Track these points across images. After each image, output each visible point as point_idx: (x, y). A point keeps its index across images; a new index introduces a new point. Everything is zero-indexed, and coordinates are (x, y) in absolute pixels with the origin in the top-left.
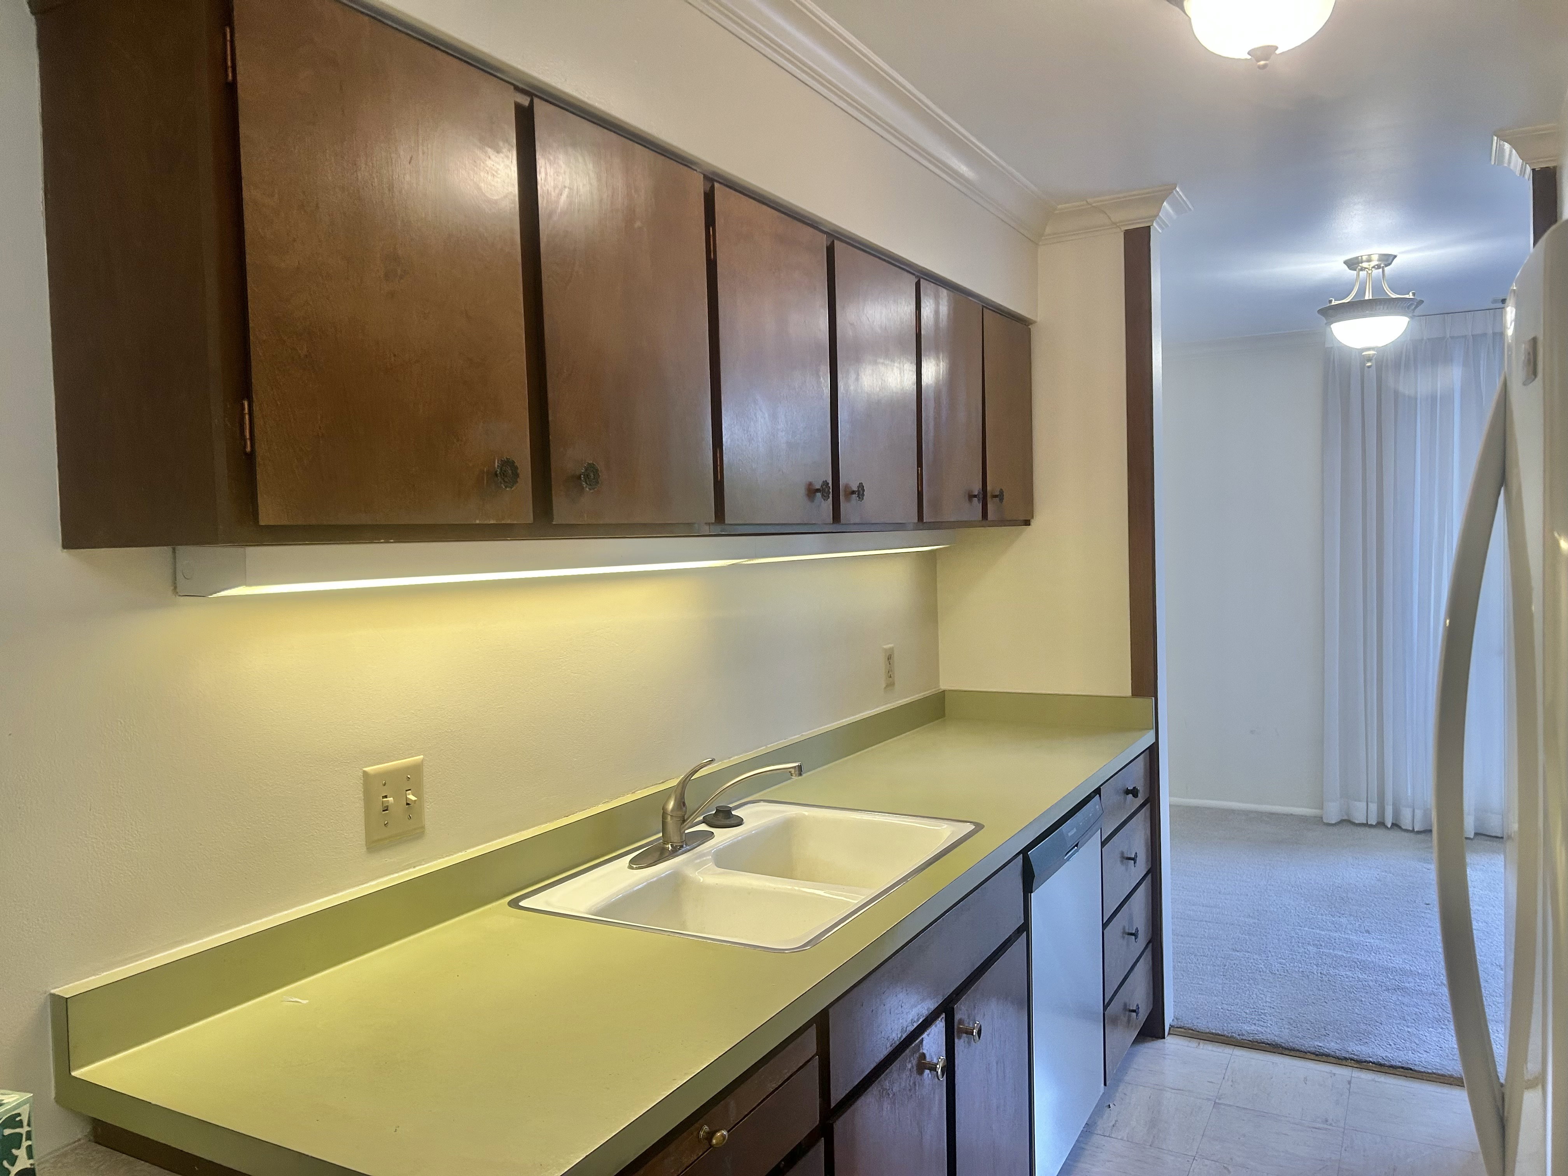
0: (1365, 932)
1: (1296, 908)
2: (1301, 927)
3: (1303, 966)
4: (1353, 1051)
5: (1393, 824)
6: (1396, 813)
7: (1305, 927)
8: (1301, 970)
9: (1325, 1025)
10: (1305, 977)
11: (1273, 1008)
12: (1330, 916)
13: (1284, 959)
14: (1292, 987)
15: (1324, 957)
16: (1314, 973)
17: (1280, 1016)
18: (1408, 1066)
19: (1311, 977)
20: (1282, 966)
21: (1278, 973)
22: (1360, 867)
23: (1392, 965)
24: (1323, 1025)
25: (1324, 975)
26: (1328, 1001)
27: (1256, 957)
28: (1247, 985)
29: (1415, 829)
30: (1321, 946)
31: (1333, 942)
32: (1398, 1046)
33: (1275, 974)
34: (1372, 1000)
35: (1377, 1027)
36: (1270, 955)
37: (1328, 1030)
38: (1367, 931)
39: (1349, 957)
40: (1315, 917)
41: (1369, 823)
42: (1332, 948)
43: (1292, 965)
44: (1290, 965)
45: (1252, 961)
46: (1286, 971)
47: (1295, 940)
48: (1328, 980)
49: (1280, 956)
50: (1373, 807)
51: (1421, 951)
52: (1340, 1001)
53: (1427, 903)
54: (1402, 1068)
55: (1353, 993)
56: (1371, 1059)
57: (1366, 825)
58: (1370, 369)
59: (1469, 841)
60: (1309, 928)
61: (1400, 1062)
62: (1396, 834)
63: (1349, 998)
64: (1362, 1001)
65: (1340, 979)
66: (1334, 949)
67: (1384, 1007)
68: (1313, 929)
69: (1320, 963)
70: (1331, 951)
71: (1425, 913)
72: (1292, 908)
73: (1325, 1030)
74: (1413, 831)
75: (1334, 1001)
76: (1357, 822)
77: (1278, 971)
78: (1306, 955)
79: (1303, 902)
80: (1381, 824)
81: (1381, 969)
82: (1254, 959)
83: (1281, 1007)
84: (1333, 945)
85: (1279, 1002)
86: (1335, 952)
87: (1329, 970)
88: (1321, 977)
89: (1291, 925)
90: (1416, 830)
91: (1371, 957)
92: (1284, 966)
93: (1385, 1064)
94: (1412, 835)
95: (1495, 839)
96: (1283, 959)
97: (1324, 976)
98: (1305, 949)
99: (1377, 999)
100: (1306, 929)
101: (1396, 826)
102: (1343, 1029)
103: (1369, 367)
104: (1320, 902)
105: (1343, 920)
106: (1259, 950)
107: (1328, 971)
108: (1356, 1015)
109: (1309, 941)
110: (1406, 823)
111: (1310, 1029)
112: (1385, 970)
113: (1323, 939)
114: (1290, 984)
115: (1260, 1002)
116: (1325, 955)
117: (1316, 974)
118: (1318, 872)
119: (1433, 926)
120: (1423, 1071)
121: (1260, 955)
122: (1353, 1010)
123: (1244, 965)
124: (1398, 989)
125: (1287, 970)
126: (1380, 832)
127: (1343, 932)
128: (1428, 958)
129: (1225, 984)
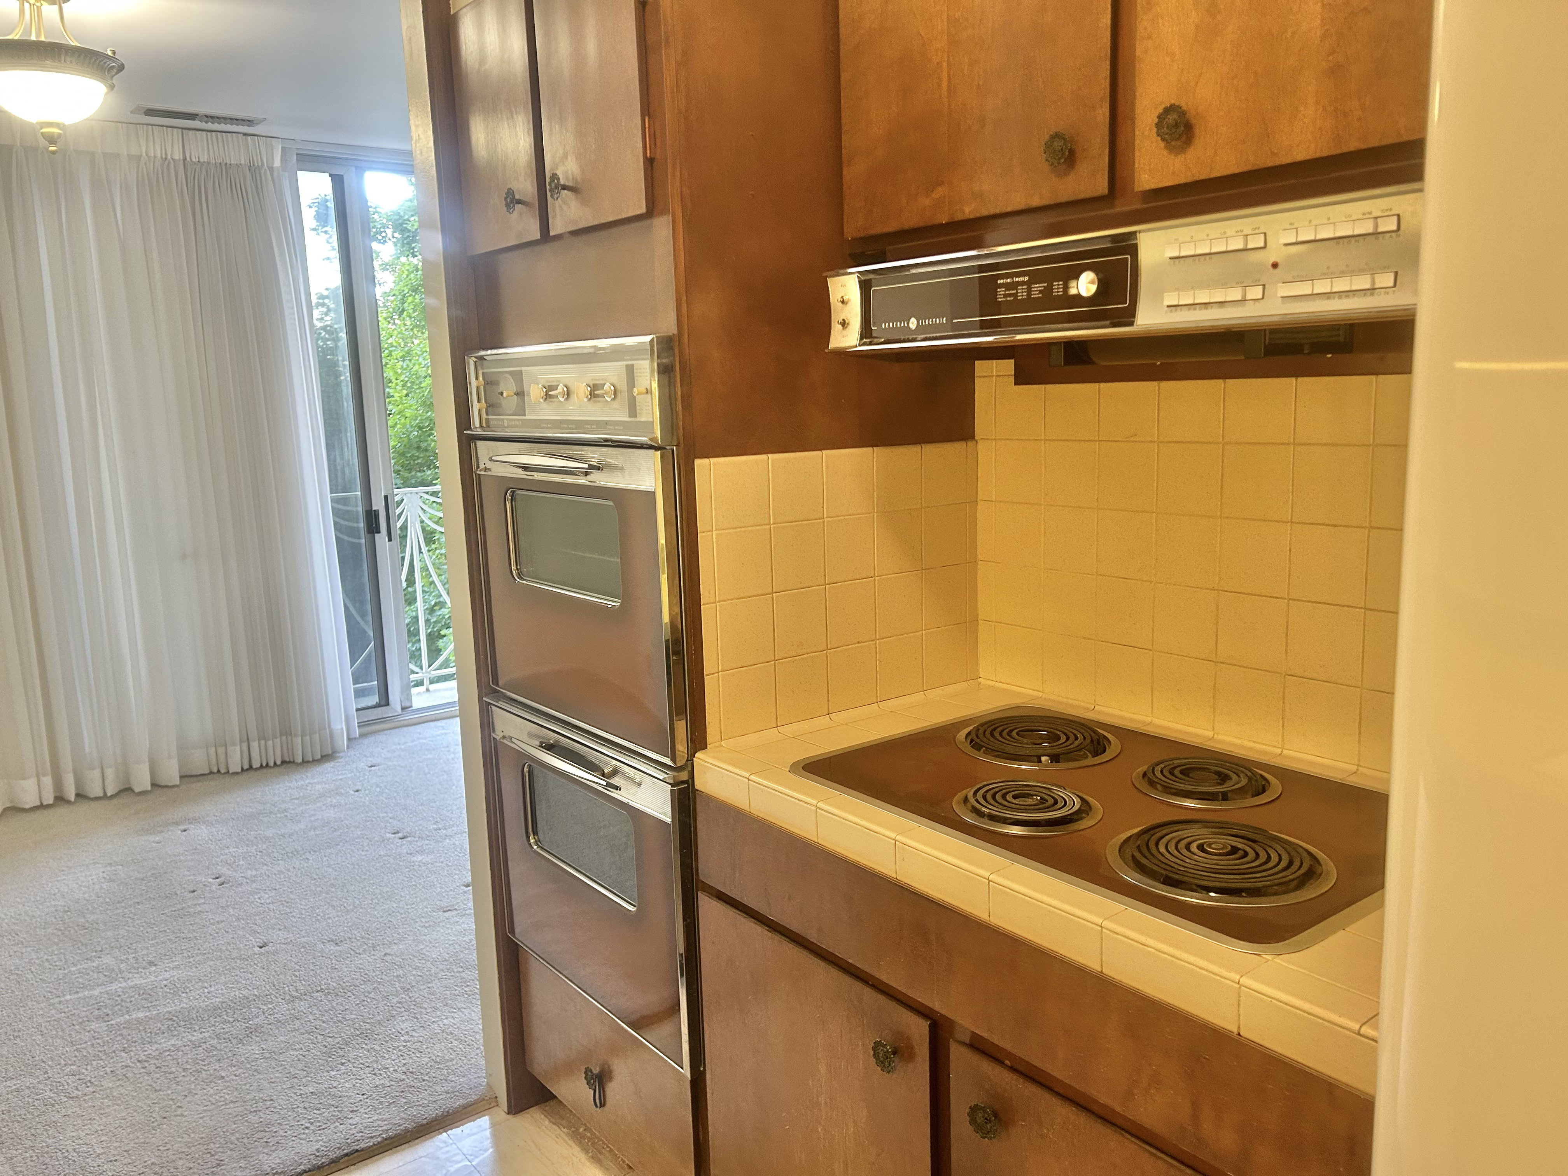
0: (149, 966)
1: (30, 969)
2: (59, 997)
3: (106, 1062)
4: (273, 1169)
5: (78, 795)
6: (78, 782)
7: (64, 995)
8: (108, 1070)
9: (205, 1147)
10: (122, 1080)
11: (116, 1160)
12: (86, 961)
13: (72, 1065)
14: (116, 1107)
15: (125, 1032)
16: (129, 1066)
17: (135, 1169)
18: (352, 1148)
19: (130, 1075)
20: (78, 1077)
21: (80, 1093)
22: (73, 870)
23: (218, 1000)
24: (202, 1148)
25: (145, 1061)
26: (181, 1102)
27: (29, 1081)
28: (50, 1141)
29: (107, 791)
30: (108, 1015)
31: (120, 1002)
32: (318, 1124)
33: (77, 1097)
34: (234, 1069)
35: (272, 1110)
36: (47, 1067)
37: (216, 1153)
38: (151, 963)
39: (158, 1014)
40: (66, 971)
41: (45, 803)
42: (125, 1011)
43: (89, 1067)
44: (87, 1070)
45: (27, 1091)
46: (89, 1084)
47: (66, 1024)
48: (157, 1068)
49: (63, 1062)
50: (48, 781)
51: (236, 962)
52: (196, 1094)
53: (192, 889)
54: (346, 1155)
55: (203, 1072)
56: (302, 1167)
57: (41, 807)
58: (55, 156)
59: (176, 789)
60: (70, 994)
61: (339, 1148)
62: (84, 808)
63: (203, 1081)
64: (223, 1077)
65: (169, 1057)
66: (128, 1012)
67: (256, 1070)
68: (77, 992)
69: (126, 1045)
70: (127, 1017)
71: (199, 905)
72: (26, 972)
73: (212, 1155)
74: (105, 797)
75: (188, 1099)
76: (27, 807)
77: (77, 1089)
78: (98, 1041)
79: (34, 955)
80: (60, 799)
81: (210, 1013)
82: (29, 1088)
83: (126, 1151)
84: (122, 1006)
85: (117, 1144)
86: (134, 1016)
87: (146, 1051)
88: (143, 1068)
89: (43, 1002)
90: (109, 795)
91: (184, 1000)
92: (82, 1077)
93: (323, 1163)
94: (105, 803)
95: (201, 778)
96: (70, 1065)
97: (146, 1064)
98: (89, 1032)
99: (239, 1064)
100: (68, 997)
101: (81, 796)
102: (233, 1138)
103: (53, 153)
104: (57, 944)
105: (107, 960)
106: (25, 1067)
107: (146, 1053)
108: (232, 1105)
109: (87, 1017)
110: (96, 790)
111: (191, 1165)
112: (215, 1011)
113: (103, 1002)
114: (110, 1103)
115: (89, 1160)
116: (124, 1028)
117: (133, 1065)
118: (24, 899)
119: (222, 919)
120: (371, 1144)
121: (31, 1074)
122: (222, 1099)
123: (20, 1107)
124: (251, 1033)
125: (90, 1081)
126: (62, 810)
127: (121, 979)
128: (251, 970)
129: (11, 1159)
